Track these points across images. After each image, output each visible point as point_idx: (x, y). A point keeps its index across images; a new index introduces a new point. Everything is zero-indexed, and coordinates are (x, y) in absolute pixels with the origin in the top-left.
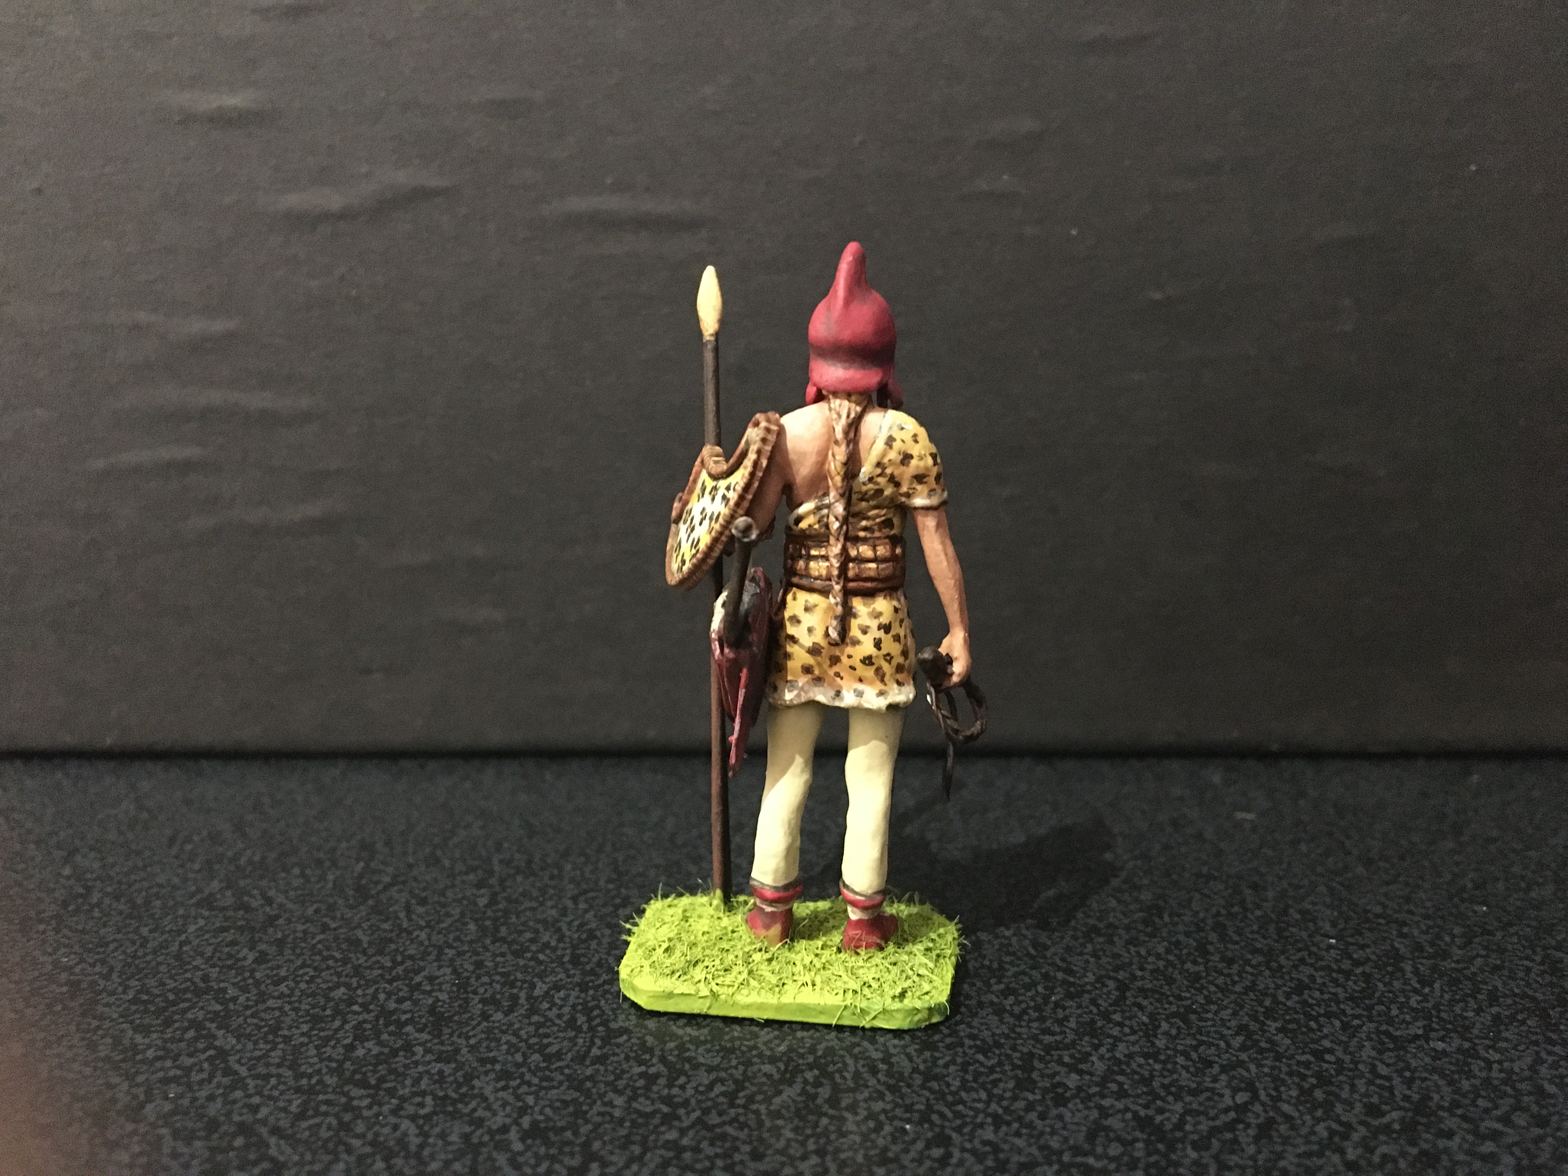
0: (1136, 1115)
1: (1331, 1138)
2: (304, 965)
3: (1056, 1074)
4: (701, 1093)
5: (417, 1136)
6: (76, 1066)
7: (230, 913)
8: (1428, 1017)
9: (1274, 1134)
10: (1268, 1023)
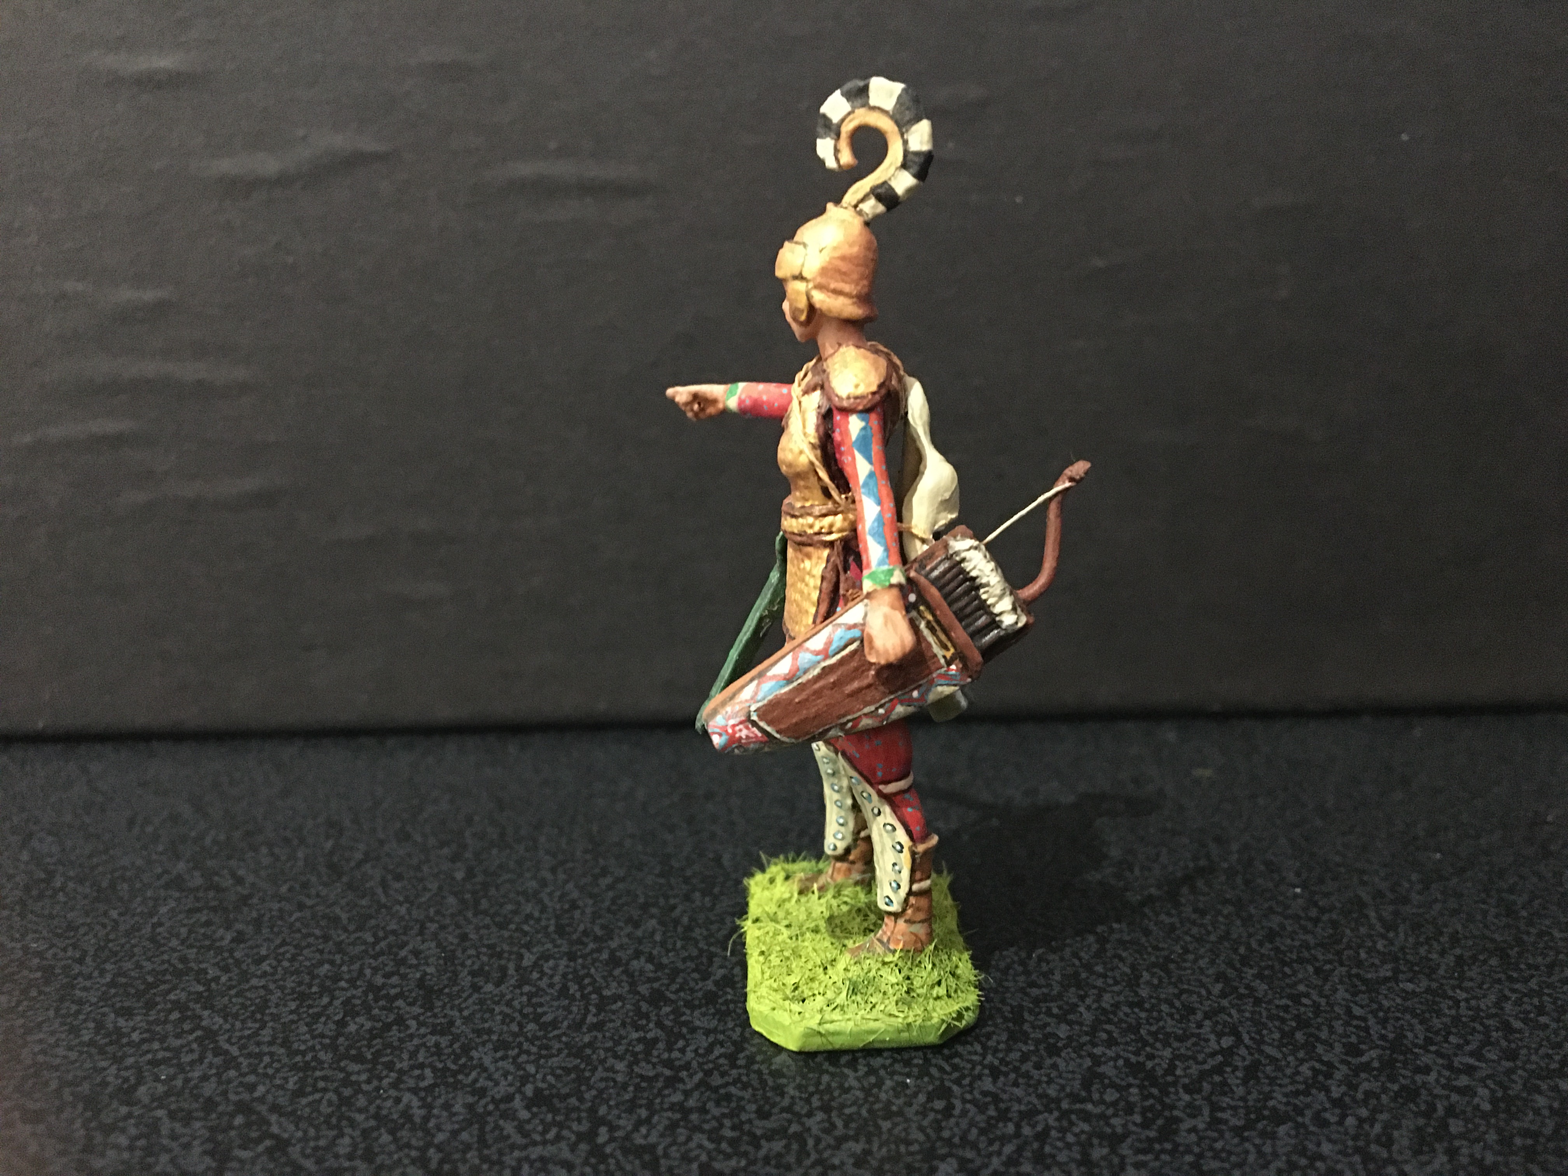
0: (1127, 1061)
1: (1314, 1077)
2: (284, 943)
3: (1046, 1025)
4: (700, 1055)
5: (419, 1108)
6: (61, 1051)
7: (201, 894)
8: (1396, 959)
9: (1260, 1074)
10: (1245, 969)
